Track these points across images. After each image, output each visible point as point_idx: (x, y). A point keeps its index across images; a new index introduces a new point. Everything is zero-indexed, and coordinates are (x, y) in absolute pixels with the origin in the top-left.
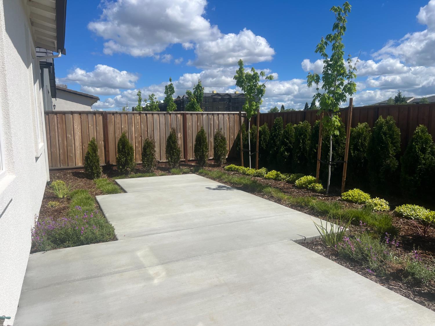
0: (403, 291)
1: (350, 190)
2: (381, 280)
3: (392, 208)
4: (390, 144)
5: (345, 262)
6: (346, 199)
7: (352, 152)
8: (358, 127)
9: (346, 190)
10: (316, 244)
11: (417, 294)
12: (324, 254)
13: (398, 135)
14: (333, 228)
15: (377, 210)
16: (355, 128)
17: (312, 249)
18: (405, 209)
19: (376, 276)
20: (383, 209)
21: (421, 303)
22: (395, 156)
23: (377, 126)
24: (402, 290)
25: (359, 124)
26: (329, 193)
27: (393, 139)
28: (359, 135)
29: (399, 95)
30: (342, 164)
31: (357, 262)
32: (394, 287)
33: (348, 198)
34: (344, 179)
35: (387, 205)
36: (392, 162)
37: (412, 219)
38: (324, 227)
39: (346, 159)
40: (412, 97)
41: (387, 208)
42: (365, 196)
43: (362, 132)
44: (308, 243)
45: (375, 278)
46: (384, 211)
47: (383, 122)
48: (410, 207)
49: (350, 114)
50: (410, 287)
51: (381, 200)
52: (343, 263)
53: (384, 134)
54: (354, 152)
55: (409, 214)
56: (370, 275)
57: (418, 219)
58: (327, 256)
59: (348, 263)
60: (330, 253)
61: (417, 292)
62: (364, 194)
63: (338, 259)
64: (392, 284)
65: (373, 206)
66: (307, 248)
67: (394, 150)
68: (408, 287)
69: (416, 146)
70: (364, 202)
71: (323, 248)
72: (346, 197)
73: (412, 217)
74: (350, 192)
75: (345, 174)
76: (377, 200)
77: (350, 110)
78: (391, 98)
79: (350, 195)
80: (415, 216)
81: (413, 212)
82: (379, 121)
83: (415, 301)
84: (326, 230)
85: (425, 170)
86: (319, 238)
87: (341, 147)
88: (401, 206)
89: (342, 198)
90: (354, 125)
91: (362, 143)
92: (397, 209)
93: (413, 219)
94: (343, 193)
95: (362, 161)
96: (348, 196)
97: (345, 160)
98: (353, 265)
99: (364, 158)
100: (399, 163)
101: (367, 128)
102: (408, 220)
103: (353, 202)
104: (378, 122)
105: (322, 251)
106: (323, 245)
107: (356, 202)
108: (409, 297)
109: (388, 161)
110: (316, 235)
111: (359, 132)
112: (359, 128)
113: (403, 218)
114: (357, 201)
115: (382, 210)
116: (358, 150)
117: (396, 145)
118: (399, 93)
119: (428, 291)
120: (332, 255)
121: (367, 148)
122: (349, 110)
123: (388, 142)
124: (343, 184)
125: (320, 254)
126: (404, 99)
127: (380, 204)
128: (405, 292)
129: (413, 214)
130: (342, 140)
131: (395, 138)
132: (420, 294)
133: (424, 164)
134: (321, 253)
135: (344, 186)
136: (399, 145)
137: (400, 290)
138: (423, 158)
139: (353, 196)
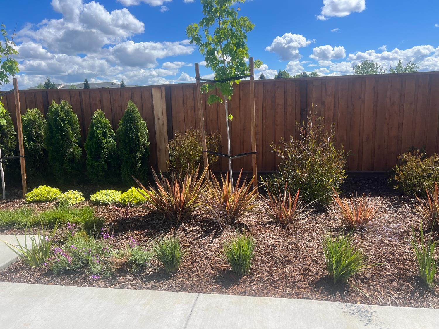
0: (134, 283)
1: (35, 189)
2: (109, 282)
3: (87, 198)
4: (70, 131)
5: (62, 279)
6: (33, 200)
7: (26, 144)
8: (27, 114)
9: (30, 189)
10: (15, 271)
11: (145, 279)
12: (32, 280)
13: (76, 121)
14: (34, 242)
15: (73, 204)
16: (25, 115)
17: (12, 280)
18: (101, 195)
19: (102, 279)
20: (79, 201)
21: (154, 288)
22: (77, 143)
23: (51, 112)
24: (132, 282)
25: (28, 110)
26: (7, 197)
27: (72, 126)
28: (31, 123)
29: (49, 82)
30: (19, 159)
31: (76, 272)
32: (124, 283)
33: (35, 199)
34: (24, 177)
35: (81, 196)
36: (76, 150)
37: (108, 204)
38: (23, 244)
39: (22, 152)
40: (62, 84)
41: (83, 199)
42: (55, 192)
43: (34, 119)
44: (3, 273)
45: (102, 282)
46: (80, 203)
47: (58, 108)
48: (104, 193)
49: (17, 98)
50: (137, 276)
51: (74, 191)
52: (60, 281)
53: (62, 121)
54: (29, 144)
55: (106, 200)
56: (96, 281)
57: (115, 203)
58: (36, 281)
59: (66, 278)
60: (39, 274)
61: (145, 278)
62: (52, 189)
63: (52, 279)
64: (121, 281)
65: (67, 201)
66: (4, 281)
67: (75, 137)
68: (135, 276)
69: (98, 131)
70: (55, 199)
71: (27, 272)
72: (32, 197)
73: (108, 202)
74: (36, 191)
75: (23, 171)
76: (70, 194)
77: (17, 94)
78: (41, 84)
79: (37, 194)
80: (112, 200)
81: (109, 197)
82: (52, 106)
83: (149, 289)
84: (26, 248)
85: (108, 154)
86: (15, 261)
87: (10, 139)
88: (95, 194)
89: (26, 201)
90: (24, 112)
91: (37, 133)
92: (93, 197)
93: (110, 203)
94: (27, 194)
95: (41, 153)
96: (33, 196)
97: (21, 155)
98: (73, 278)
99: (43, 148)
100: (83, 150)
101: (38, 114)
102: (106, 206)
103: (42, 202)
104: (51, 108)
105: (27, 277)
106: (25, 268)
107: (46, 201)
108: (141, 287)
109: (71, 150)
110: (11, 259)
111: (31, 120)
112: (29, 115)
113: (101, 205)
114: (47, 199)
115: (78, 203)
116: (34, 141)
117: (76, 131)
118: (48, 80)
119: (153, 272)
120: (42, 276)
121: (44, 137)
122: (15, 93)
123: (67, 129)
124: (24, 184)
125: (28, 282)
126: (54, 86)
127: (74, 197)
128: (135, 284)
129: (109, 199)
130: (9, 131)
131: (74, 124)
132: (148, 279)
133: (107, 148)
134: (27, 280)
135: (26, 185)
136: (78, 131)
137: (131, 284)
138: (106, 143)
139: (41, 195)
